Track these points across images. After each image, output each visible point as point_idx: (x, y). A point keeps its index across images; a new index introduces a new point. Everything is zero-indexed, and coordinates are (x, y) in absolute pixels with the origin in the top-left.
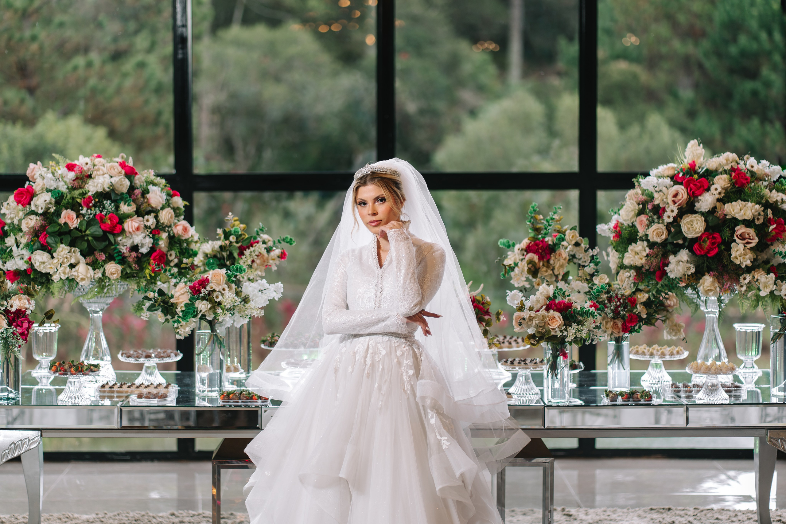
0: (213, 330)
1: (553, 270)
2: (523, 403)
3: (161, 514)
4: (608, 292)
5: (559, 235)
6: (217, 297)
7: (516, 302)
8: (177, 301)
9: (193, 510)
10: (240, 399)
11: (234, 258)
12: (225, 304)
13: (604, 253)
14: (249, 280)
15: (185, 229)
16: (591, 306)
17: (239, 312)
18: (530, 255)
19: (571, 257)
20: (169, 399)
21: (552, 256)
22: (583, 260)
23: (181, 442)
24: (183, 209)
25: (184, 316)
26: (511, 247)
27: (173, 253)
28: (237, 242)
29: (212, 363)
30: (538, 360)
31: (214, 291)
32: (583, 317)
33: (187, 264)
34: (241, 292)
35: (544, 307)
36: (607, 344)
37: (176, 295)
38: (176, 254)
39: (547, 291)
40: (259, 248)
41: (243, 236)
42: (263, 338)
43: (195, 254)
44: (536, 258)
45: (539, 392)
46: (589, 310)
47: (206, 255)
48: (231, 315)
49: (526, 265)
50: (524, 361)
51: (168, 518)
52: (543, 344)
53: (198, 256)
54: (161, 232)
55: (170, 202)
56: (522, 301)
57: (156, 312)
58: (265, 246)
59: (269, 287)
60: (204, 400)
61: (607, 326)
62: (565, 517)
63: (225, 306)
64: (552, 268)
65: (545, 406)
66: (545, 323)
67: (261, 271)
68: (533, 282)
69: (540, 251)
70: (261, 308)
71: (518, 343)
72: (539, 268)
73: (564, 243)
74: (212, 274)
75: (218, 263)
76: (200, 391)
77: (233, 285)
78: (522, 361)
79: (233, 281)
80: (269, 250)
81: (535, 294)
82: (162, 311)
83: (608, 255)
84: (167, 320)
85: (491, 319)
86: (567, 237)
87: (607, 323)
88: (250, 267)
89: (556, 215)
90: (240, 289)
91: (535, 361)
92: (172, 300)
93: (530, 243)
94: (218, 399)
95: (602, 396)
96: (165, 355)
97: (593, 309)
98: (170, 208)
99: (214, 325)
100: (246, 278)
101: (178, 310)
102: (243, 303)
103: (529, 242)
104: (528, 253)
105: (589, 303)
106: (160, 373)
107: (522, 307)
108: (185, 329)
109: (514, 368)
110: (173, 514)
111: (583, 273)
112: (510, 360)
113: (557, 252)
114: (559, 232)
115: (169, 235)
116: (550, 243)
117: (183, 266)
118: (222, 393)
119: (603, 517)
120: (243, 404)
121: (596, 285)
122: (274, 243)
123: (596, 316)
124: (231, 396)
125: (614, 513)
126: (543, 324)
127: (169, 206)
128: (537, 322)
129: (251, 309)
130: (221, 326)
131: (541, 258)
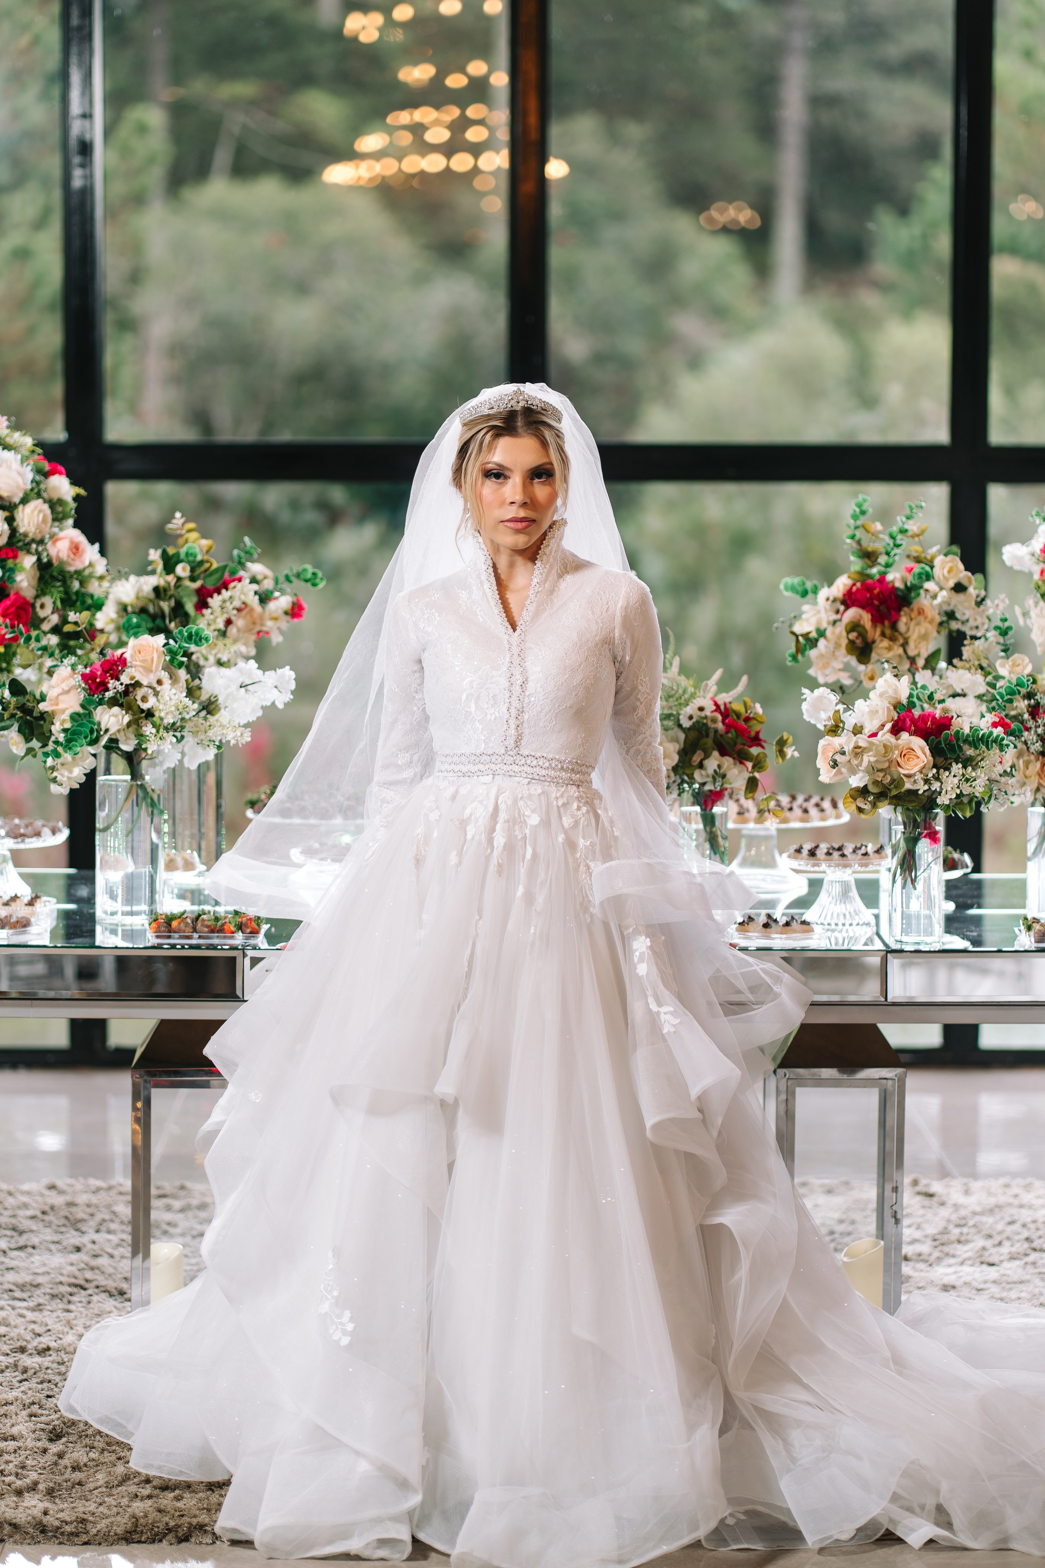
0: (135, 774)
1: (904, 645)
2: (836, 944)
3: (26, 1187)
4: (1029, 696)
5: (918, 568)
6: (144, 699)
7: (823, 716)
8: (54, 708)
9: (97, 1178)
10: (195, 930)
11: (186, 615)
12: (162, 714)
13: (1018, 610)
14: (220, 663)
15: (76, 549)
16: (995, 725)
17: (195, 733)
18: (853, 613)
19: (945, 619)
20: (33, 929)
21: (902, 613)
22: (972, 623)
23: (77, 1027)
24: (73, 505)
25: (69, 741)
26: (810, 595)
27: (48, 600)
28: (193, 579)
29: (132, 848)
30: (871, 848)
31: (137, 685)
32: (976, 748)
33: (76, 623)
34: (199, 688)
35: (889, 726)
36: (1026, 811)
37: (52, 694)
38: (54, 603)
39: (896, 691)
40: (242, 593)
41: (207, 565)
42: (251, 796)
43: (98, 606)
44: (866, 618)
45: (873, 921)
46: (991, 733)
47: (124, 608)
48: (174, 740)
49: (844, 634)
50: (840, 849)
51: (42, 1195)
52: (885, 811)
53: (104, 608)
54: (21, 554)
55: (42, 486)
56: (838, 711)
57: (6, 732)
58: (255, 587)
59: (263, 680)
60: (114, 932)
61: (1028, 773)
62: (919, 1198)
63: (162, 719)
64: (901, 641)
65: (888, 952)
66: (891, 762)
67: (246, 644)
68: (859, 673)
69: (876, 602)
70: (246, 726)
71: (822, 810)
72: (874, 642)
73: (930, 585)
74: (134, 647)
75: (150, 625)
76: (106, 913)
77: (182, 674)
78: (834, 849)
79: (181, 664)
80: (264, 598)
81: (866, 697)
82: (20, 731)
83: (1026, 614)
84: (30, 751)
85: (765, 755)
86: (937, 572)
87: (1027, 764)
88: (223, 634)
89: (911, 522)
90: (197, 682)
91: (863, 851)
92: (43, 706)
93: (854, 585)
94: (145, 930)
95: (1016, 929)
96: (30, 830)
97: (999, 731)
98: (40, 501)
99: (139, 763)
100: (212, 659)
101: (56, 728)
102: (204, 713)
103: (849, 582)
104: (847, 607)
105: (990, 718)
106: (21, 875)
107: (837, 726)
108: (71, 772)
109: (817, 865)
110: (52, 1187)
111: (973, 652)
112: (807, 847)
113: (915, 605)
114: (918, 560)
115: (39, 560)
116: (899, 584)
117: (67, 628)
118: (155, 918)
119: (1002, 1199)
120: (201, 941)
121: (1003, 678)
122: (276, 581)
123: (1007, 746)
124: (174, 924)
125: (1028, 1191)
126: (886, 765)
127: (39, 495)
128: (872, 759)
129: (222, 726)
130: (154, 766)
131: (877, 619)
